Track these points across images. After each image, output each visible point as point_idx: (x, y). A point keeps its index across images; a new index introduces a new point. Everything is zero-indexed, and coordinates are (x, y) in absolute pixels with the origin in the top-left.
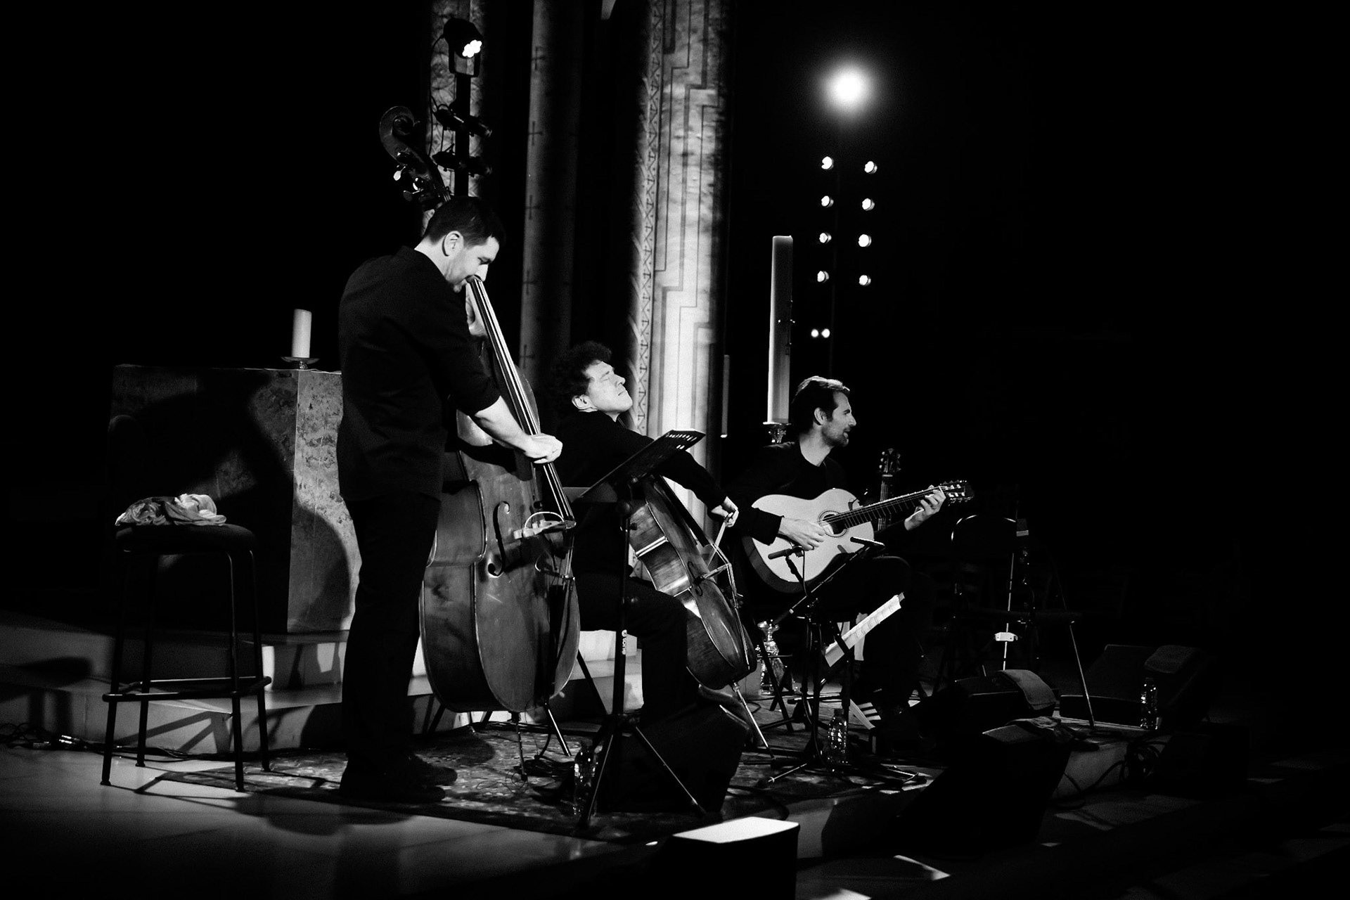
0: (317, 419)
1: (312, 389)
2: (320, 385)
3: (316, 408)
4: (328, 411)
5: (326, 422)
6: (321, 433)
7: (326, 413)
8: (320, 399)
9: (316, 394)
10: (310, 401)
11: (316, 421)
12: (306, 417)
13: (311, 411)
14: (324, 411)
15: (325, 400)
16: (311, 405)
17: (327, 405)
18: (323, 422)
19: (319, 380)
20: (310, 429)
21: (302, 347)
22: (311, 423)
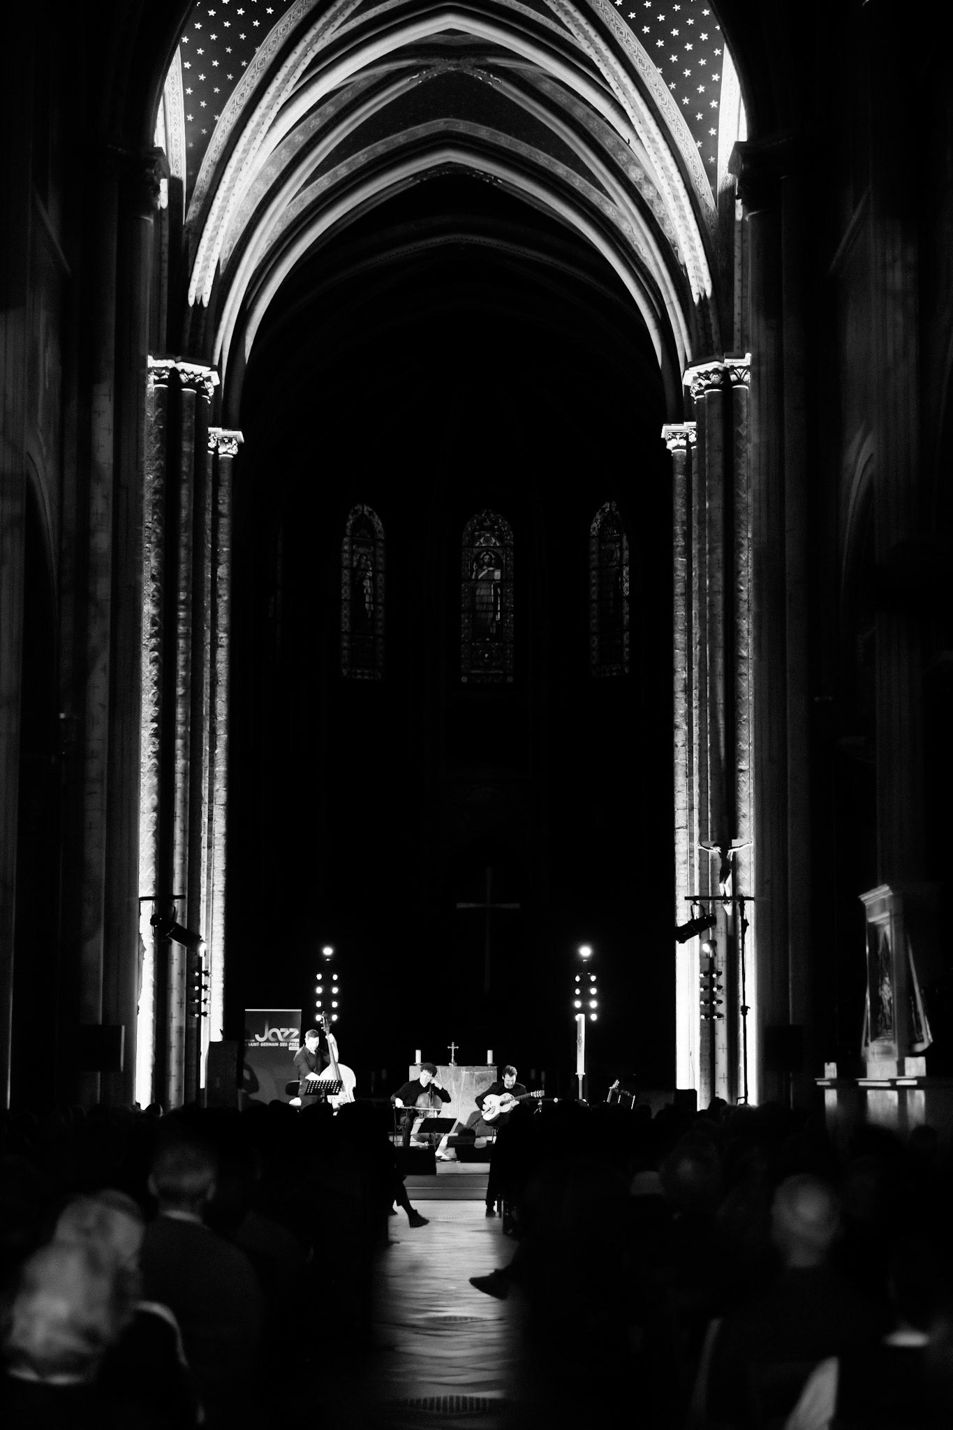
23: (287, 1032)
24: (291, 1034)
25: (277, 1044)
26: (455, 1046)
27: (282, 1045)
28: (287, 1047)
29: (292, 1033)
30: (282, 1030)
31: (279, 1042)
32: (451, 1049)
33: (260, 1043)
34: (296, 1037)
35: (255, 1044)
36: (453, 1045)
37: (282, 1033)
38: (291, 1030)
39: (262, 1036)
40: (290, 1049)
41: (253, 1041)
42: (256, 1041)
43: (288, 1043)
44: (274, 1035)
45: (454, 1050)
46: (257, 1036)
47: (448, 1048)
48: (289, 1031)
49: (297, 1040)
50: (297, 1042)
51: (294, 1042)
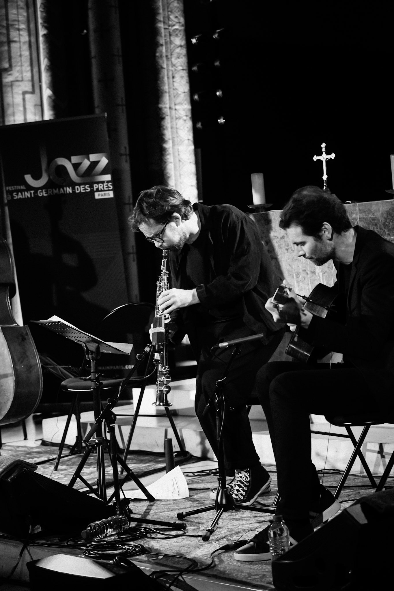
21: (258, 197)
23: (86, 163)
24: (94, 164)
25: (69, 190)
27: (80, 189)
28: (92, 192)
30: (75, 159)
31: (73, 184)
33: (36, 189)
34: (104, 172)
35: (27, 194)
37: (76, 166)
38: (93, 157)
39: (37, 177)
40: (97, 196)
41: (23, 187)
42: (29, 188)
43: (91, 186)
44: (61, 171)
45: (327, 162)
46: (28, 178)
47: (315, 160)
48: (89, 159)
49: (108, 177)
50: (108, 182)
51: (103, 182)
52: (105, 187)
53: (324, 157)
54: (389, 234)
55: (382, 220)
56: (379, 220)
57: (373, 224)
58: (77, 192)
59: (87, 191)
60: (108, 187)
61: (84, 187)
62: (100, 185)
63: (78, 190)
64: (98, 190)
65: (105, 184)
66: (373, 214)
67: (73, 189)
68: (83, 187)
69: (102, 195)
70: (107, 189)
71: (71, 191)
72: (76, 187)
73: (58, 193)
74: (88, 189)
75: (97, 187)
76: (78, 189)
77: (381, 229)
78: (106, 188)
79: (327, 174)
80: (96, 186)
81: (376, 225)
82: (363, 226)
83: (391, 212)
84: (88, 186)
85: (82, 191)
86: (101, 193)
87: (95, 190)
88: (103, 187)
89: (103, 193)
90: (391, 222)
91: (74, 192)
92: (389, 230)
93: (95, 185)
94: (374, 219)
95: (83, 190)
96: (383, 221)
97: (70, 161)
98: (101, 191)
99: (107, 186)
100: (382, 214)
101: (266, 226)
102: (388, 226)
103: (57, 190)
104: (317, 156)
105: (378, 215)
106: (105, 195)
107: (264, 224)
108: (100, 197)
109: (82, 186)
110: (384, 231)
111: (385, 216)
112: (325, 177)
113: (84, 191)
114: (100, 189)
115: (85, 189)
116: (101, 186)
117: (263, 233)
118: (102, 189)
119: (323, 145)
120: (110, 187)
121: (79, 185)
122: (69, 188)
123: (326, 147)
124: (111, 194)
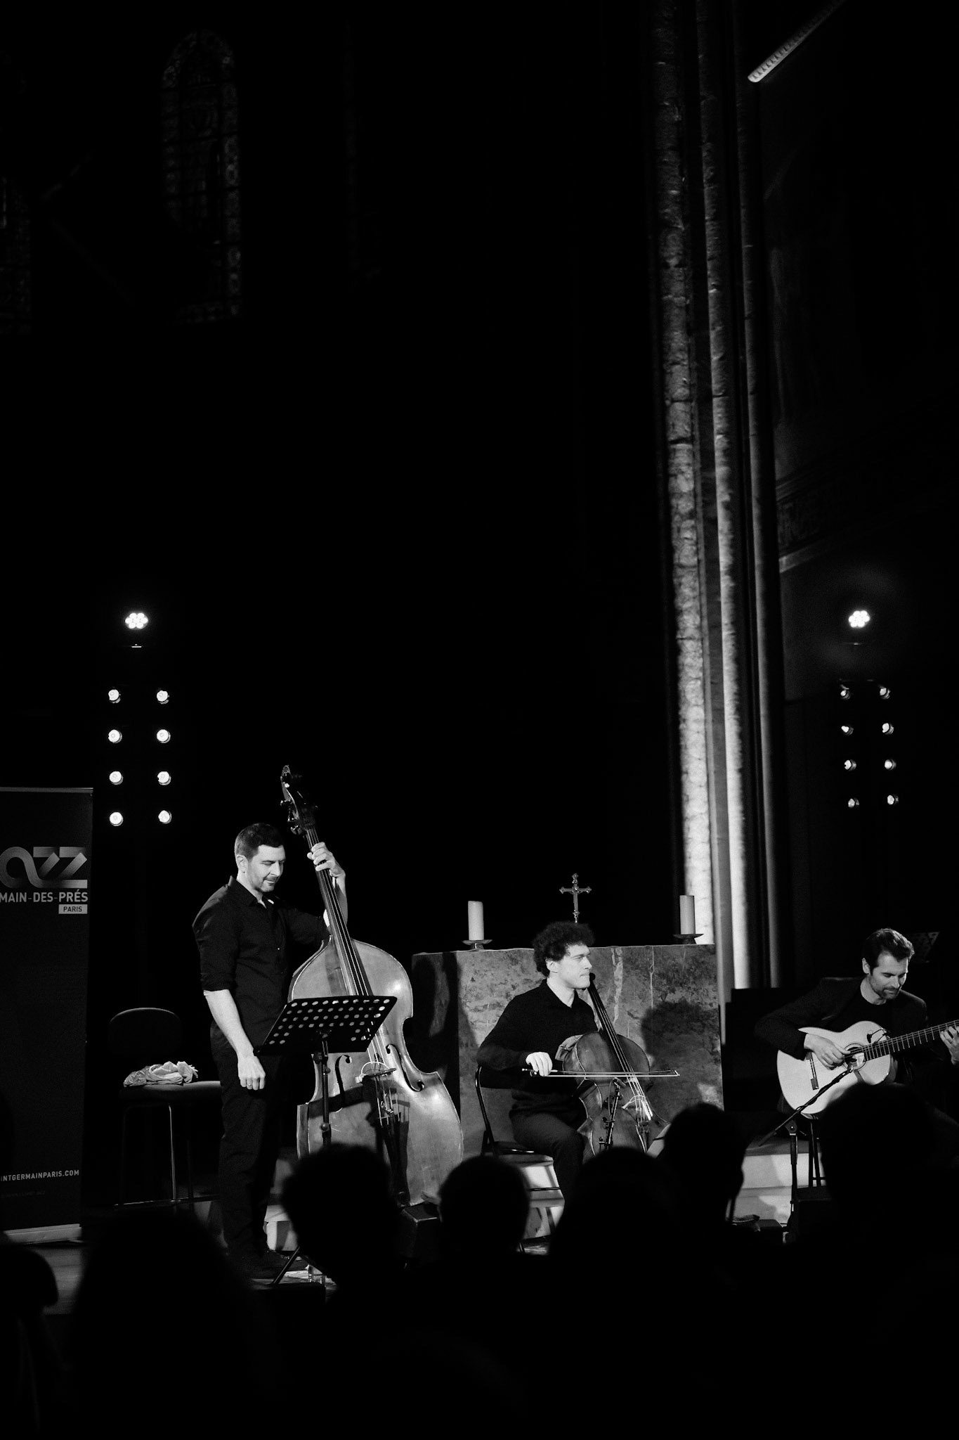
0: (480, 989)
1: (473, 965)
2: (482, 961)
3: (478, 980)
4: (495, 982)
5: (492, 991)
6: (487, 1000)
7: (492, 984)
8: (483, 973)
9: (477, 969)
10: (471, 975)
11: (480, 991)
12: (468, 989)
13: (474, 983)
14: (489, 983)
15: (489, 974)
16: (472, 979)
17: (491, 977)
18: (489, 992)
19: (481, 957)
20: (473, 998)
21: (476, 931)
22: (475, 993)
23: (54, 859)
25: (23, 897)
26: (580, 886)
27: (39, 897)
28: (56, 904)
29: (70, 860)
30: (39, 851)
31: (29, 889)
32: (569, 896)
34: (78, 875)
36: (575, 881)
37: (39, 862)
38: (65, 852)
40: (62, 909)
43: (56, 895)
44: (16, 867)
45: (579, 896)
47: (562, 893)
48: (58, 855)
49: (83, 884)
50: (82, 890)
51: (74, 890)
52: (76, 897)
53: (576, 890)
54: (694, 983)
55: (685, 966)
56: (681, 966)
57: (673, 971)
58: (35, 901)
59: (49, 901)
60: (81, 898)
61: (46, 895)
62: (68, 893)
63: (37, 899)
64: (64, 901)
65: (76, 893)
66: (674, 959)
67: (30, 895)
68: (44, 895)
69: (69, 910)
70: (79, 901)
71: (25, 901)
72: (35, 894)
73: (6, 901)
74: (50, 899)
75: (63, 897)
76: (37, 896)
77: (684, 976)
78: (77, 899)
79: (579, 910)
80: (62, 895)
81: (677, 971)
82: (659, 971)
83: (697, 957)
84: (51, 893)
85: (43, 901)
86: (68, 906)
87: (60, 901)
88: (73, 898)
89: (71, 906)
90: (697, 970)
91: (30, 901)
92: (695, 978)
93: (60, 893)
94: (675, 965)
95: (44, 899)
96: (687, 967)
97: (32, 854)
98: (70, 903)
99: (79, 897)
100: (686, 959)
101: (513, 967)
102: (693, 973)
103: (6, 894)
104: (565, 888)
105: (681, 961)
106: (74, 909)
107: (510, 965)
108: (66, 912)
109: (43, 893)
110: (688, 979)
111: (690, 961)
112: (576, 913)
113: (45, 901)
114: (68, 900)
115: (47, 898)
116: (70, 895)
117: (508, 975)
118: (72, 900)
119: (575, 876)
120: (85, 899)
121: (40, 891)
122: (24, 895)
123: (578, 879)
124: (84, 909)
